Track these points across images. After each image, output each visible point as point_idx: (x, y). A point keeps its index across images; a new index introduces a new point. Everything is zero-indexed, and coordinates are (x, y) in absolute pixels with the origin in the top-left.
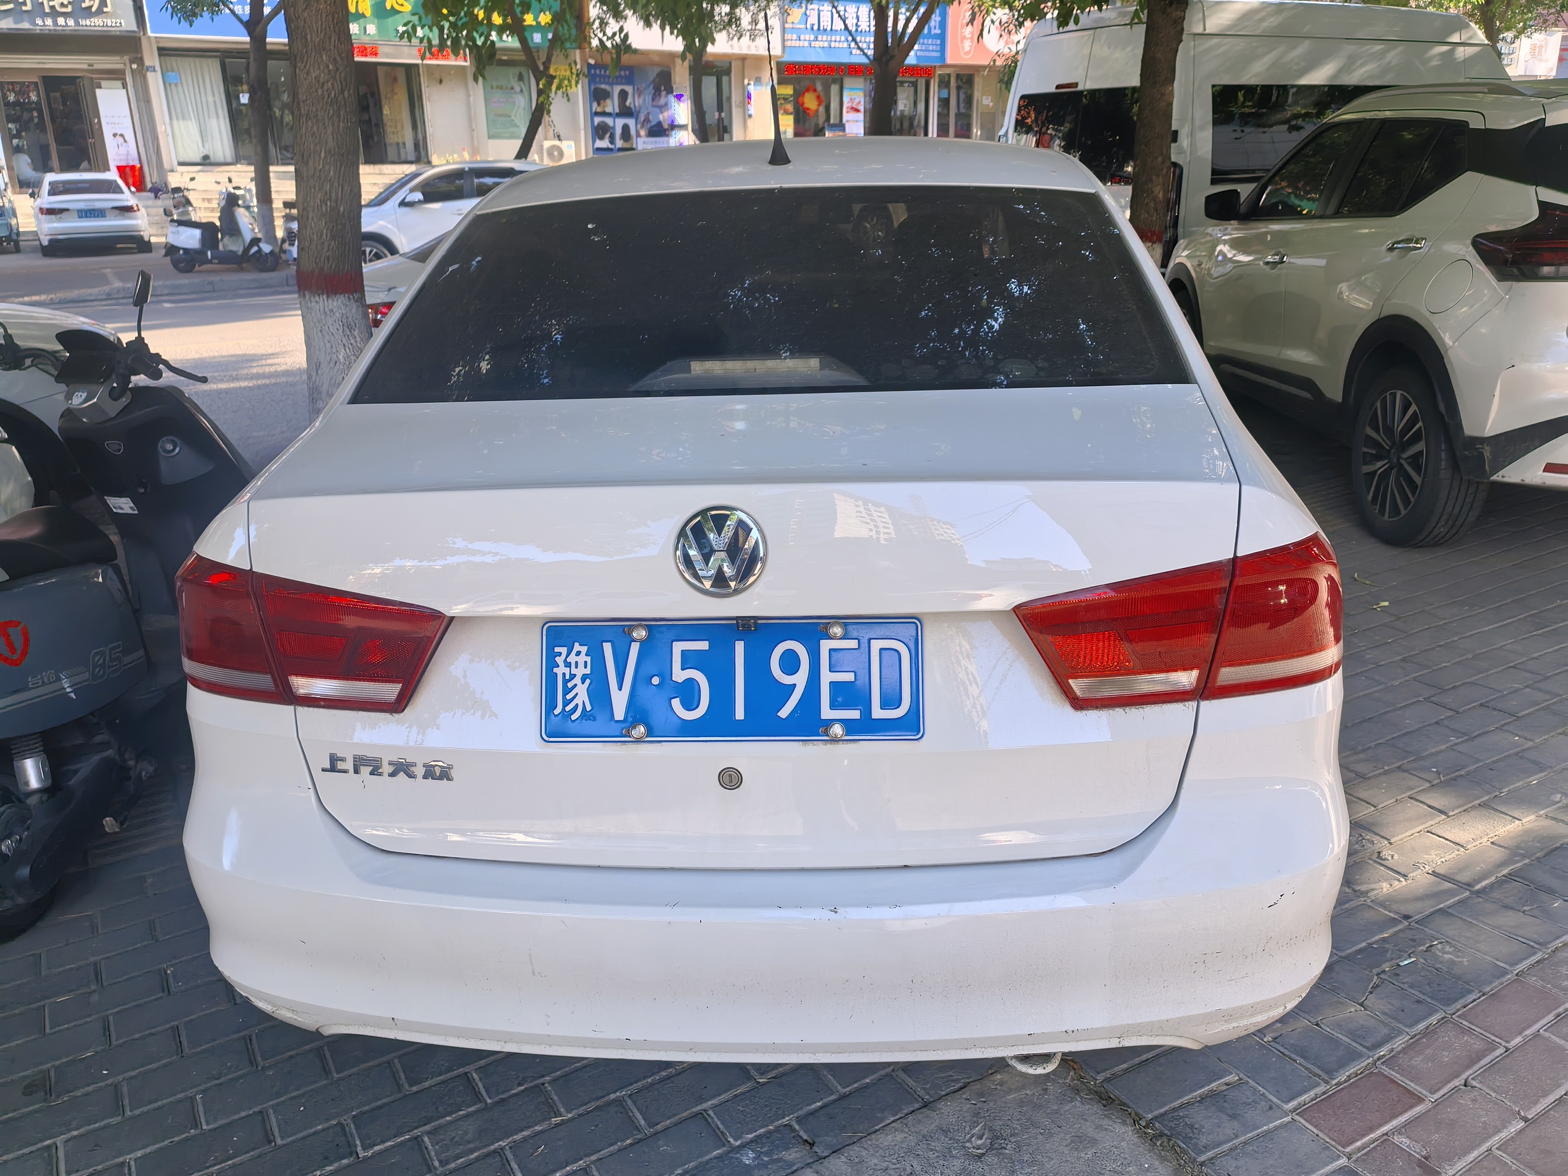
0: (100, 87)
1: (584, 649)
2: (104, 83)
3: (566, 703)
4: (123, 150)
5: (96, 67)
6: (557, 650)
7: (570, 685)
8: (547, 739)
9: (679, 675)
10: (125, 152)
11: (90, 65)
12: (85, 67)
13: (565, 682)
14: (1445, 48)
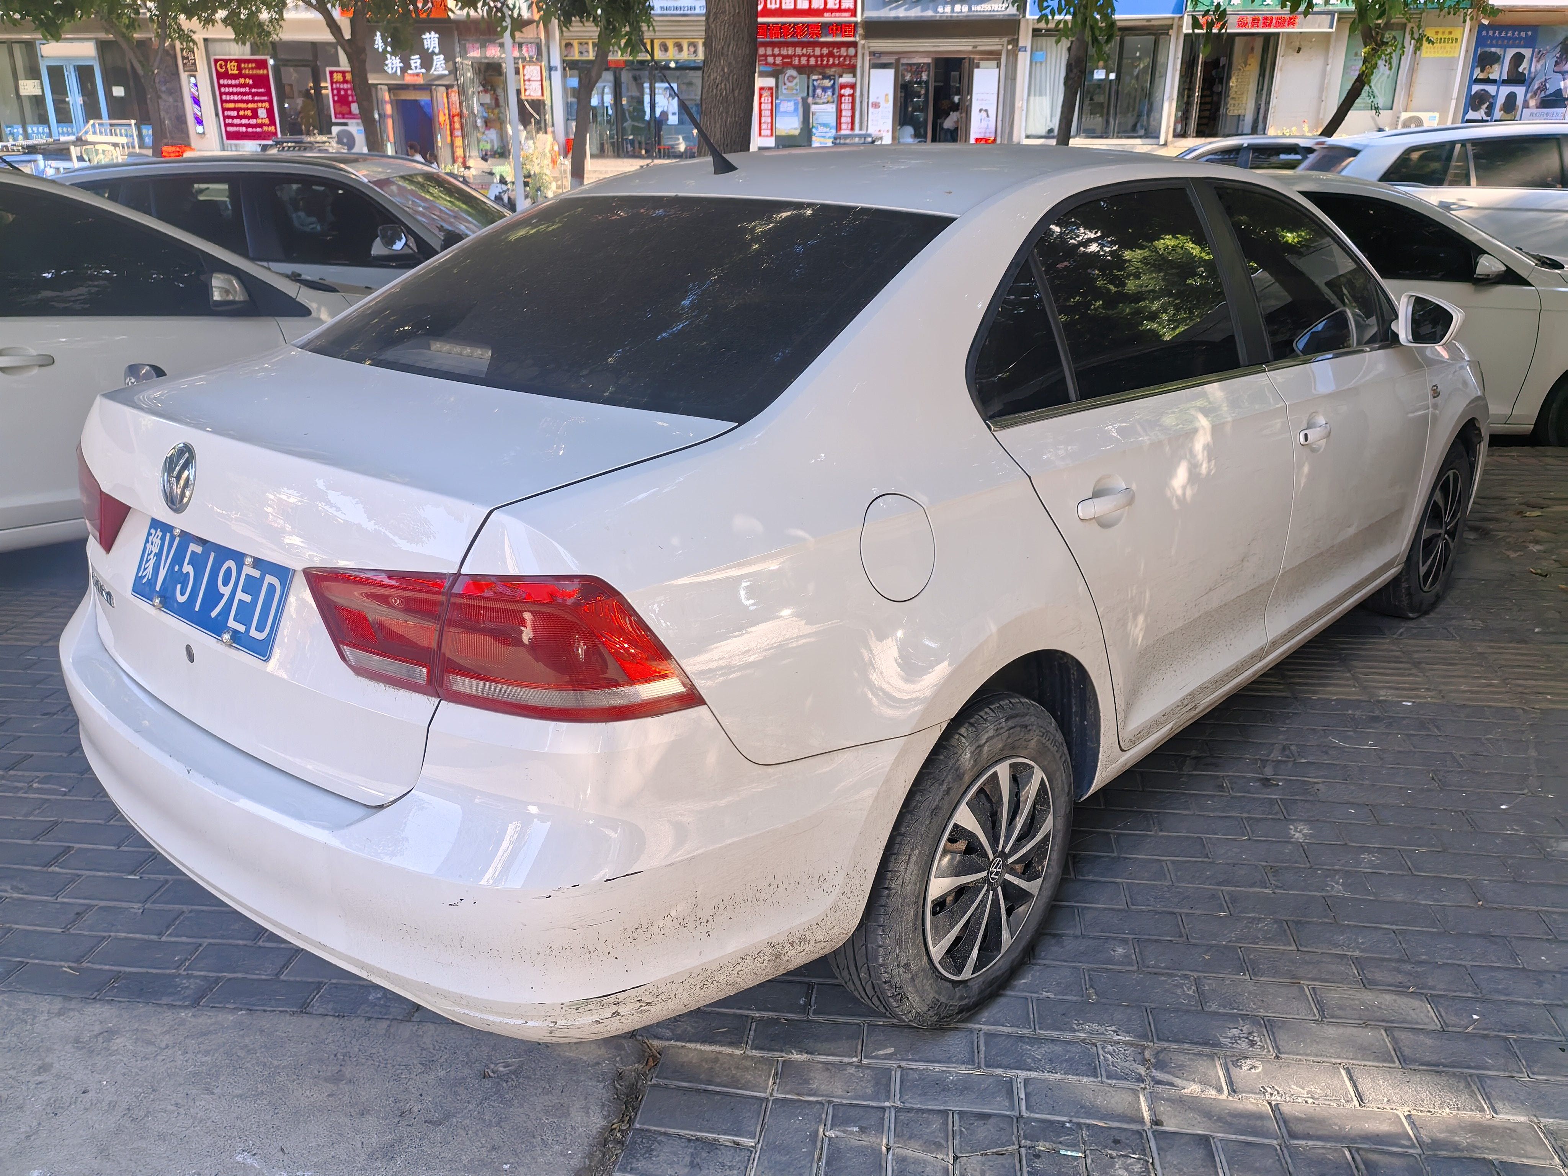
0: (978, 67)
1: (160, 534)
2: (982, 63)
3: (144, 570)
4: (984, 124)
5: (980, 48)
7: (149, 558)
8: (132, 592)
9: (185, 568)
10: (985, 126)
11: (975, 47)
12: (970, 48)
13: (148, 555)
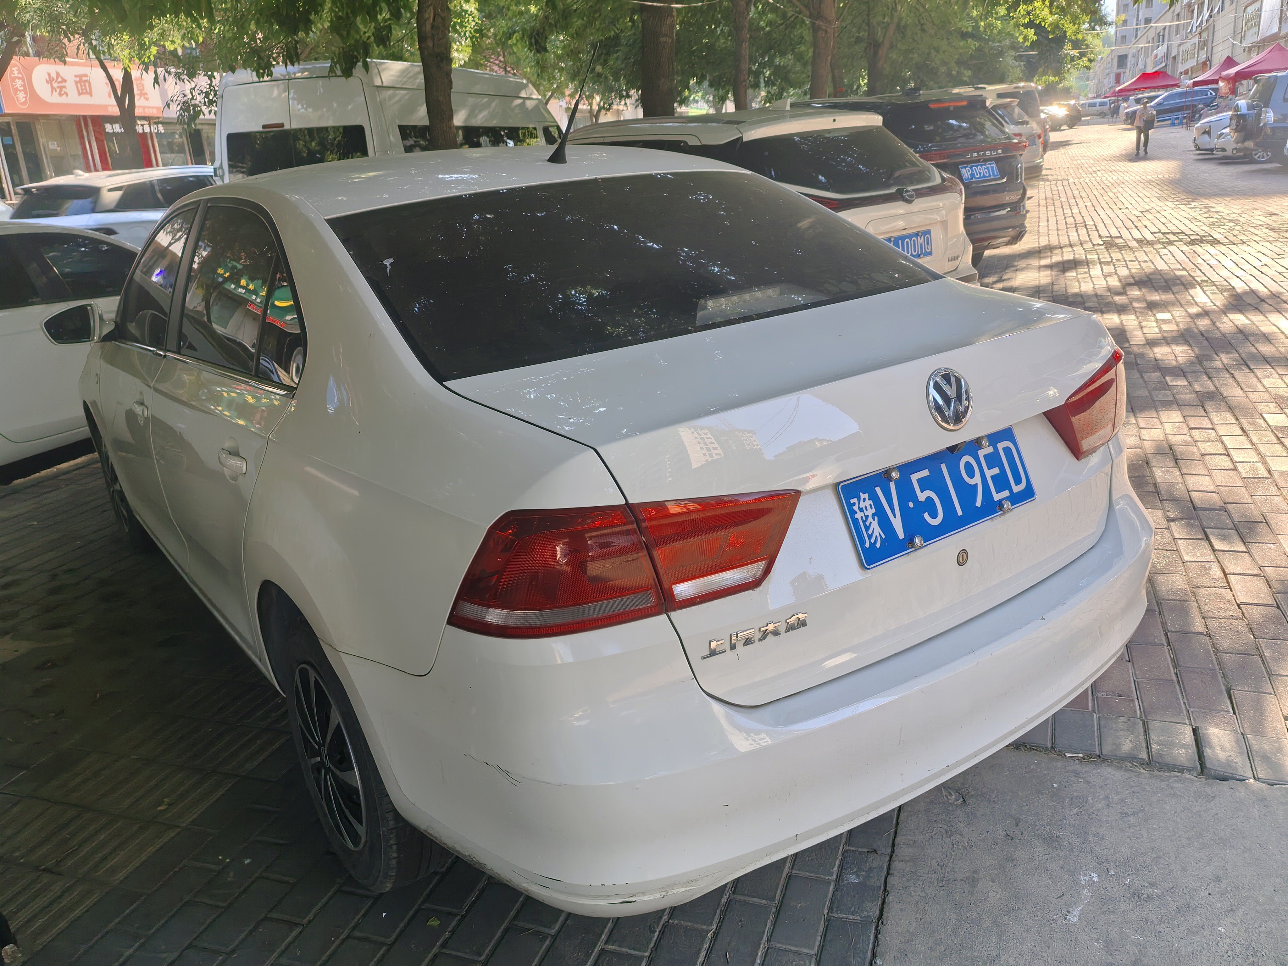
1: (866, 496)
3: (870, 537)
6: (852, 501)
7: (868, 524)
8: (868, 567)
9: (922, 497)
13: (864, 522)
14: (519, 101)
